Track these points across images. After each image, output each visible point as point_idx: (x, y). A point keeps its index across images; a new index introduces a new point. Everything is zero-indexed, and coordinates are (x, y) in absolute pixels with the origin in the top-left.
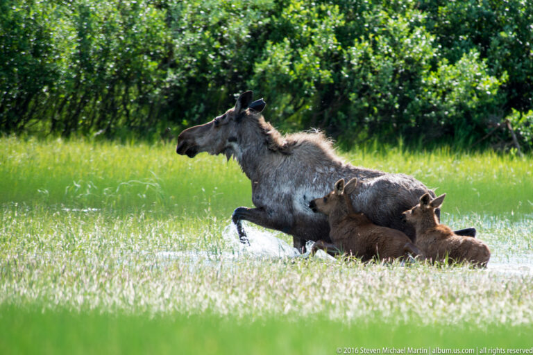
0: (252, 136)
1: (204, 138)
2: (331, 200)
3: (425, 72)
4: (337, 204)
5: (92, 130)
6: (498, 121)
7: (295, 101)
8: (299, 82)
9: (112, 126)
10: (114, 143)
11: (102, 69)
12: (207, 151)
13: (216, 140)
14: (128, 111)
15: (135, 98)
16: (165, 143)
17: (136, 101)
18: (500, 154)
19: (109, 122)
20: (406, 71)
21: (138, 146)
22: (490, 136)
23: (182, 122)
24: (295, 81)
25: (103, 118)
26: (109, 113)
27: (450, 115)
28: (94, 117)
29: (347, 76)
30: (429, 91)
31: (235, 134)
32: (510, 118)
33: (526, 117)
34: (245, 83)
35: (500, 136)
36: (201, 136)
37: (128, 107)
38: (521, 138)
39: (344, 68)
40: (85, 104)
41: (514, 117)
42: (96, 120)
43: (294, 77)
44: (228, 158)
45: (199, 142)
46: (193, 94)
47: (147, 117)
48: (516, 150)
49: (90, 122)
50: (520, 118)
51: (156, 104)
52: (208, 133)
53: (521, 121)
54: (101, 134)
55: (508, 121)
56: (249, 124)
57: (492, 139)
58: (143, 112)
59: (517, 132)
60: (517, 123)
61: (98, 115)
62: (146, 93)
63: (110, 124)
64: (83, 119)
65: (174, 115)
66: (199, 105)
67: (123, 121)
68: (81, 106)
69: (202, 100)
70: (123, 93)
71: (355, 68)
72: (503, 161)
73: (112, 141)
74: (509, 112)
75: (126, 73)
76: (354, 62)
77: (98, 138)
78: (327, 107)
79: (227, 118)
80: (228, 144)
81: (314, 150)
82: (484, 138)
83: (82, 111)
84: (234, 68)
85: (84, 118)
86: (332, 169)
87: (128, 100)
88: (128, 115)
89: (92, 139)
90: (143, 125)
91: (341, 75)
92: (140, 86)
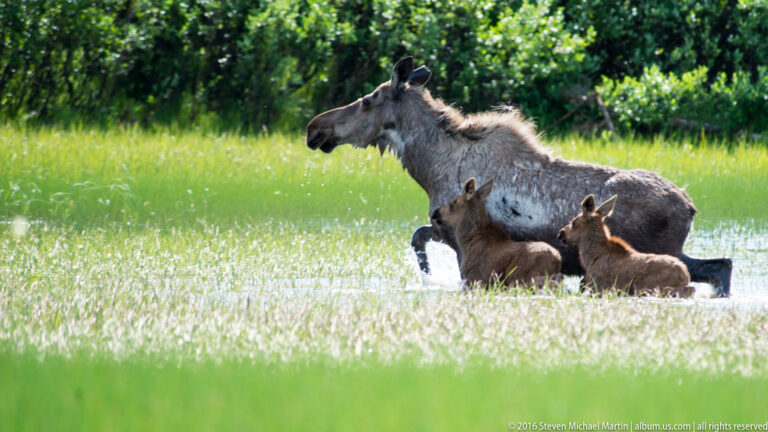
0: (418, 119)
1: (347, 125)
2: (458, 208)
3: (482, 27)
4: (466, 212)
5: (20, 111)
6: (584, 94)
7: (303, 68)
8: (310, 41)
9: (50, 106)
10: (53, 130)
11: (35, 27)
12: (351, 142)
13: (366, 127)
14: (71, 86)
15: (80, 66)
16: (126, 128)
17: (81, 71)
18: (588, 138)
19: (44, 101)
20: (456, 26)
21: (88, 132)
22: (572, 116)
23: (147, 98)
24: (305, 40)
25: (36, 94)
26: (44, 87)
27: (516, 85)
28: (24, 94)
29: (378, 33)
30: (488, 53)
31: (393, 119)
32: (599, 89)
33: (621, 87)
34: (235, 44)
35: (587, 114)
36: (343, 123)
37: (71, 79)
38: (615, 117)
39: (374, 23)
40: (11, 75)
41: (605, 87)
42: (26, 98)
43: (303, 35)
44: (382, 150)
45: (340, 131)
46: (162, 60)
47: (98, 92)
48: (610, 133)
49: (18, 100)
50: (613, 90)
51: (111, 75)
52: (352, 118)
53: (615, 94)
54: (34, 117)
55: (597, 94)
56: (411, 102)
57: (576, 118)
58: (93, 85)
59: (610, 109)
60: (609, 96)
61: (29, 91)
62: (97, 60)
63: (46, 104)
64: (8, 97)
65: (136, 89)
66: (172, 75)
67: (65, 98)
68: (6, 78)
69: (175, 69)
70: (64, 59)
71: (390, 24)
72: (592, 148)
73: (51, 127)
74: (599, 81)
75: (68, 32)
76: (388, 14)
77: (31, 123)
78: (348, 76)
79: (379, 96)
80: (382, 131)
81: (509, 139)
82: (565, 117)
83: (7, 85)
84: (218, 24)
85: (10, 95)
86: (537, 165)
87: (72, 69)
88: (71, 90)
89: (22, 124)
90: (93, 104)
91: (369, 32)
92: (87, 48)
